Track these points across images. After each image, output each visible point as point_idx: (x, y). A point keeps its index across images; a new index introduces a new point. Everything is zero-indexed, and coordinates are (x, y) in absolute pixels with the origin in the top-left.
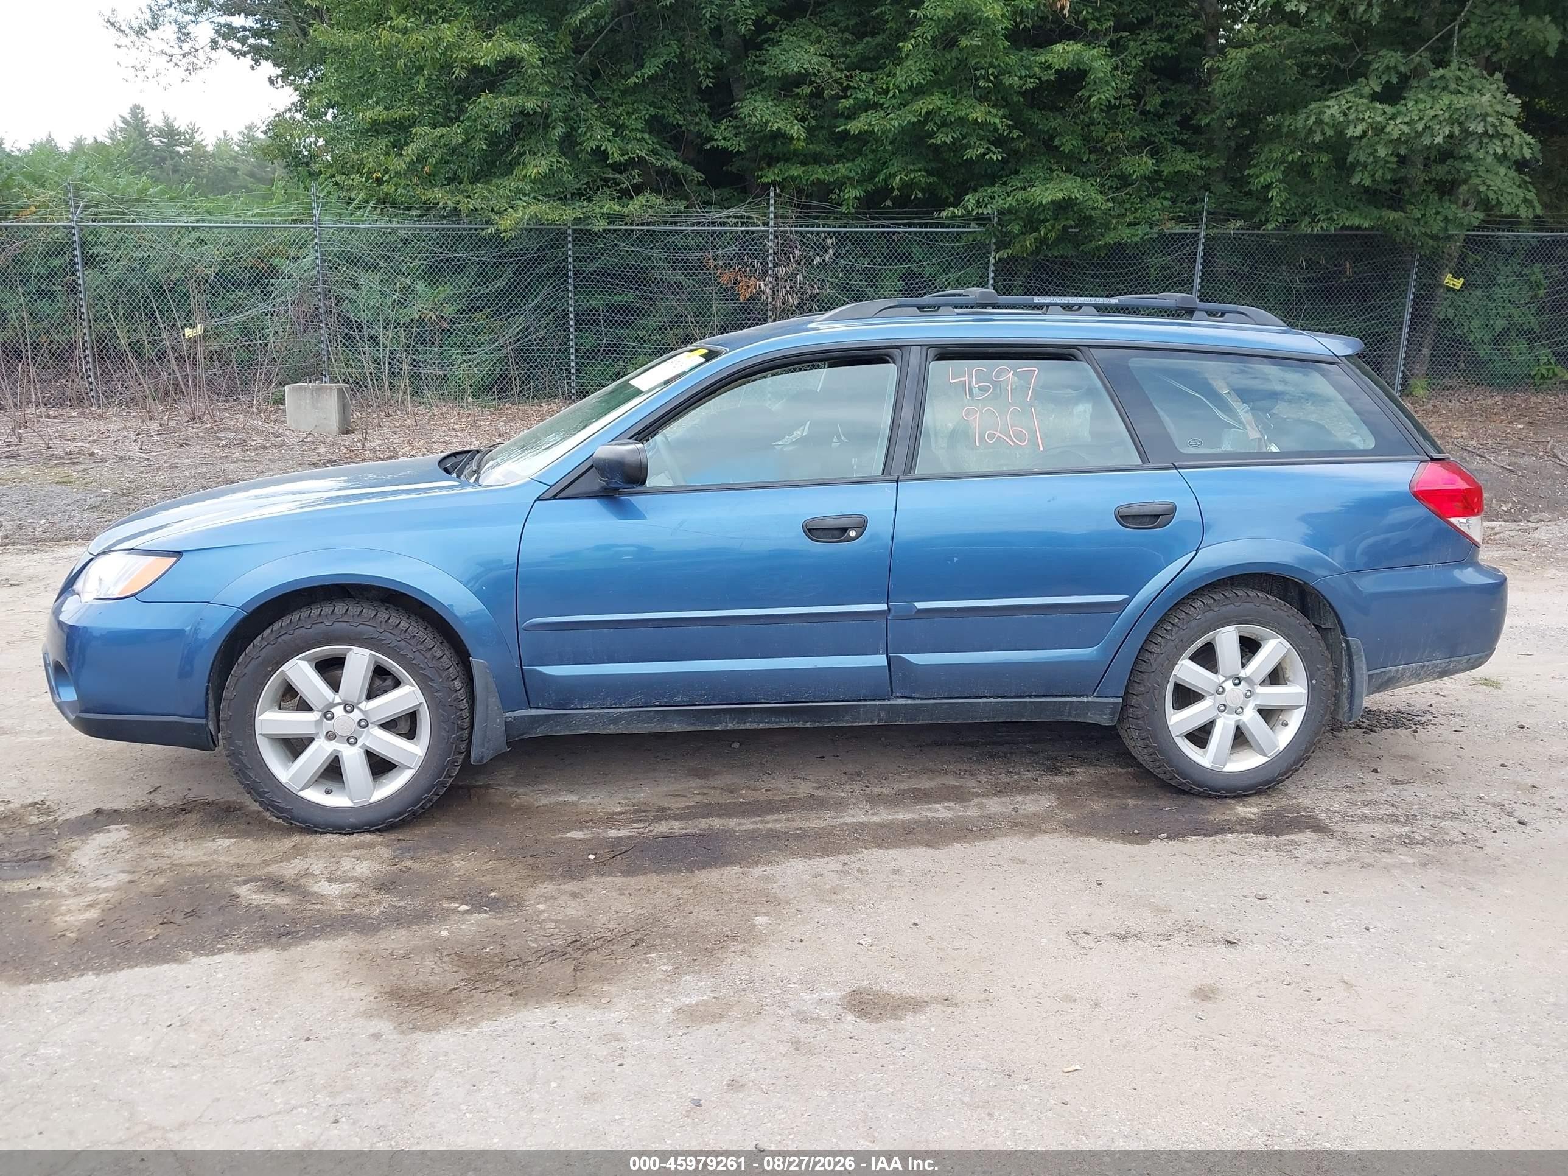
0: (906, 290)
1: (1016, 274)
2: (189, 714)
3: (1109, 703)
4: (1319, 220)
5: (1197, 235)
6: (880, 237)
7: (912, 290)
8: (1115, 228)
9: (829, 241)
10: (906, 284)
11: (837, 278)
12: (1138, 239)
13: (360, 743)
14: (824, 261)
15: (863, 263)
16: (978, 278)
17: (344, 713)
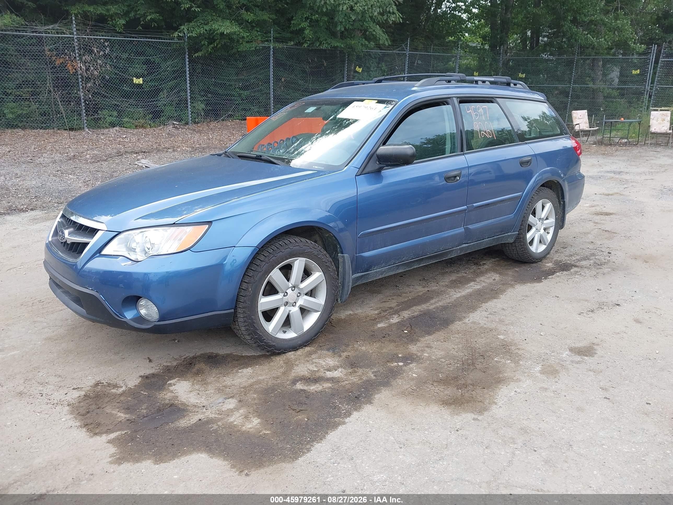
0: (148, 69)
1: (197, 63)
2: (228, 308)
3: (515, 234)
4: (324, 43)
5: (269, 47)
6: (130, 43)
7: (151, 69)
8: (242, 43)
9: (106, 44)
10: (148, 66)
11: (113, 62)
12: (254, 49)
13: (298, 304)
14: (105, 53)
15: (125, 56)
16: (181, 64)
17: (292, 292)
